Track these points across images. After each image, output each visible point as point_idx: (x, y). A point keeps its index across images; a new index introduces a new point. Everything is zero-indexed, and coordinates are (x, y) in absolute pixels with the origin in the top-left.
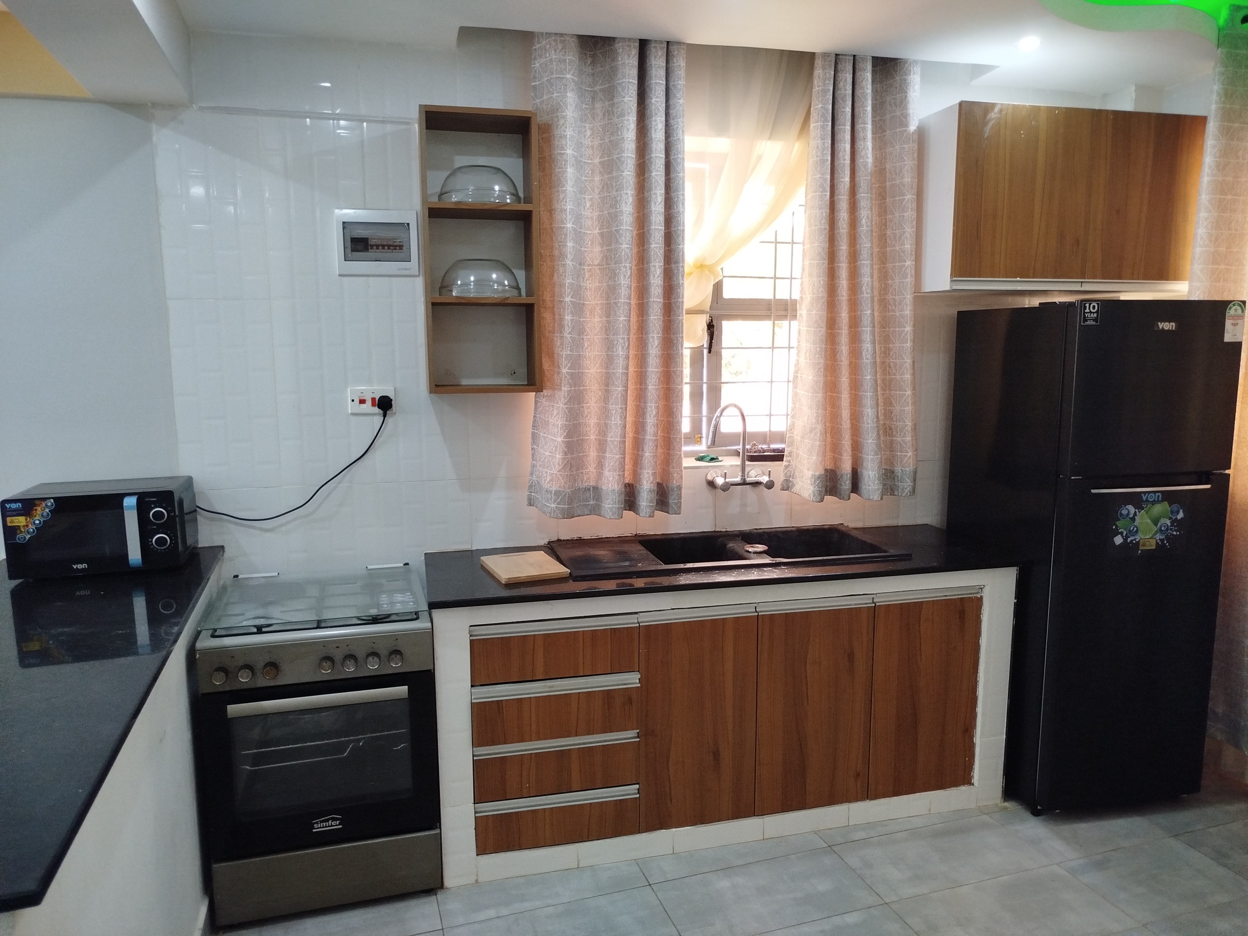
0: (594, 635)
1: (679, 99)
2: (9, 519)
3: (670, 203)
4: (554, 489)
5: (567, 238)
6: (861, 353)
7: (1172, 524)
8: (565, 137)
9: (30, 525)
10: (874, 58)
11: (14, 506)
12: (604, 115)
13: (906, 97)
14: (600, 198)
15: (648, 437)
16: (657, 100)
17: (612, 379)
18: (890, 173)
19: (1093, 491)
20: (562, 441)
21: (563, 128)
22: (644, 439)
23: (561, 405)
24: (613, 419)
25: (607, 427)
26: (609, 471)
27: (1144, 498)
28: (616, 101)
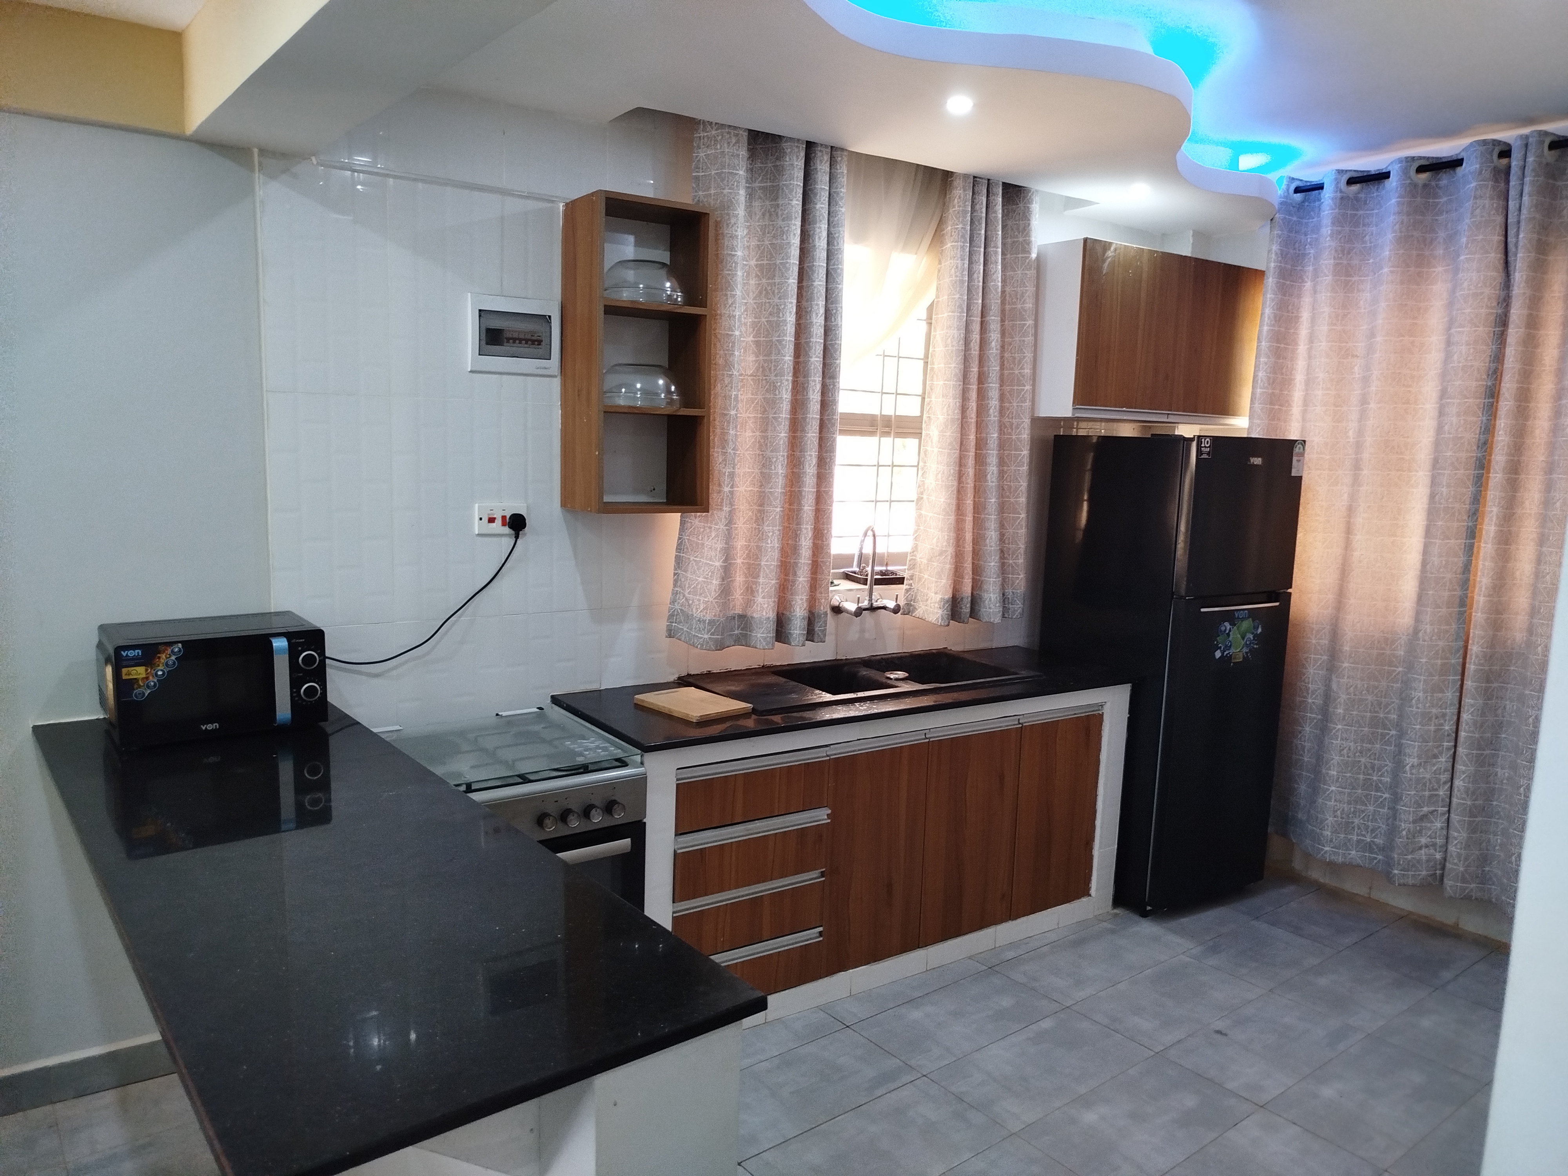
0: (790, 771)
1: (842, 207)
2: (124, 670)
3: (830, 315)
4: (708, 618)
5: (734, 346)
6: (986, 476)
7: (1254, 637)
8: (737, 237)
9: (151, 678)
10: (1004, 184)
11: (131, 653)
12: (764, 214)
13: (1029, 224)
14: (755, 303)
15: (802, 561)
16: (821, 206)
17: (769, 498)
18: (1010, 296)
19: (1203, 610)
20: (721, 566)
21: (735, 227)
22: (796, 564)
23: (722, 527)
24: (769, 542)
25: (761, 550)
26: (763, 597)
27: (1237, 615)
28: (781, 202)
